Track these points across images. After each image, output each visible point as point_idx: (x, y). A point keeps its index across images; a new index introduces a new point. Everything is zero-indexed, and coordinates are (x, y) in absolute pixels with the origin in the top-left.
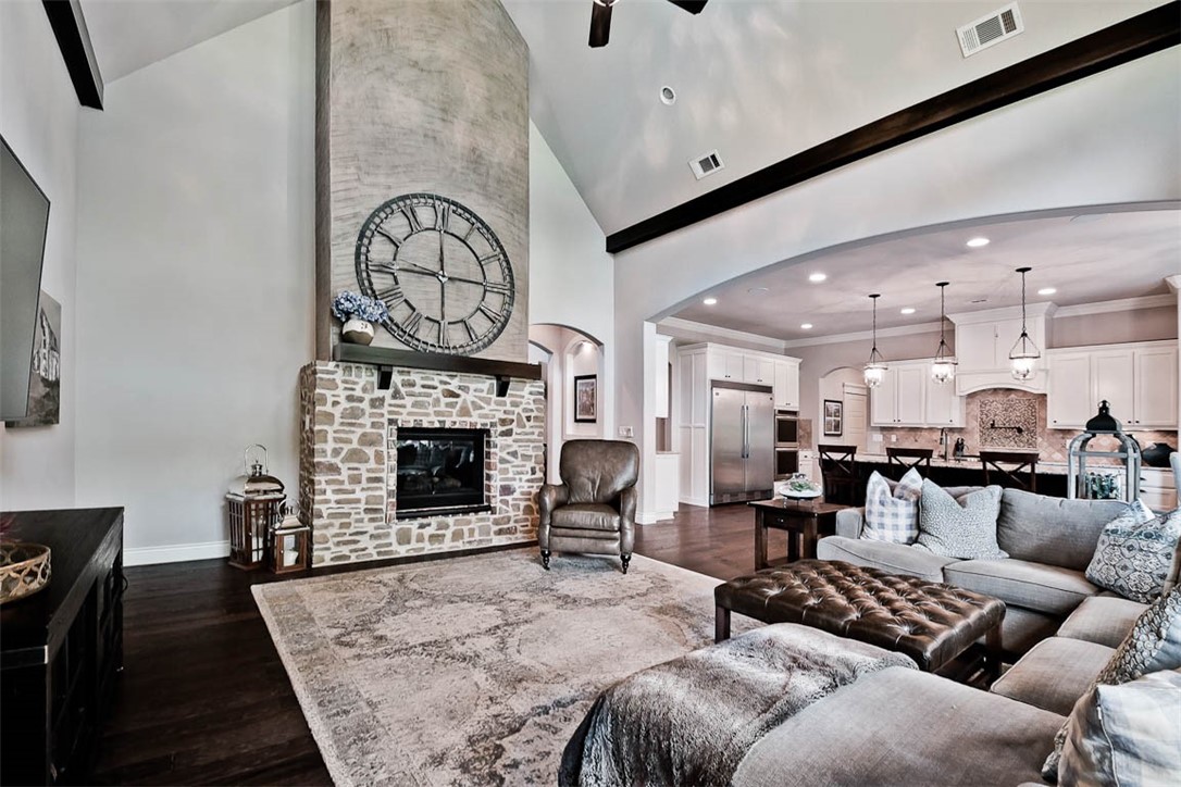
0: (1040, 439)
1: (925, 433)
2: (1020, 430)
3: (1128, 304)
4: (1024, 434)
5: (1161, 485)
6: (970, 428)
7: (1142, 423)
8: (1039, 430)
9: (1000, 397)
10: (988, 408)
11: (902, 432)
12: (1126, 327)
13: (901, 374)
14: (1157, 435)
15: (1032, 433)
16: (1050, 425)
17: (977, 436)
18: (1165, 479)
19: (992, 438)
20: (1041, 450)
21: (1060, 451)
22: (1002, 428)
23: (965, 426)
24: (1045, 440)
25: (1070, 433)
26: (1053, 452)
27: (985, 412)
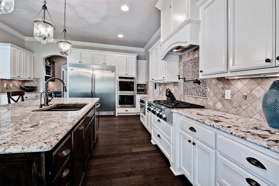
0: (209, 90)
4: (201, 85)
6: (180, 82)
9: (191, 56)
13: (154, 52)
15: (205, 84)
17: (182, 88)
19: (188, 89)
20: (209, 99)
21: (221, 101)
22: (191, 81)
23: (178, 82)
24: (212, 90)
25: (228, 83)
26: (216, 101)
27: (185, 70)
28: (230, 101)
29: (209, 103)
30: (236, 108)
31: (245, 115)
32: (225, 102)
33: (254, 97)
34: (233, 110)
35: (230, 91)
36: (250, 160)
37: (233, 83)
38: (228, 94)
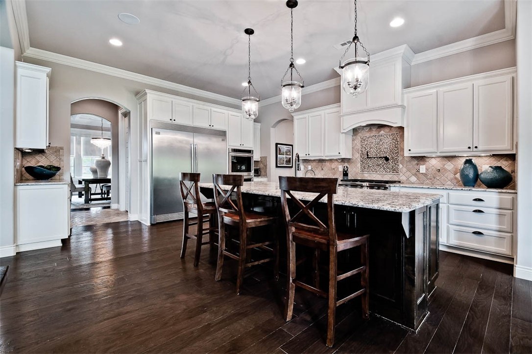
0: (401, 166)
1: (328, 164)
2: (387, 159)
3: (469, 44)
4: (390, 162)
5: (498, 206)
6: (354, 159)
7: (480, 148)
8: (400, 158)
9: (374, 132)
10: (366, 142)
11: (314, 164)
12: (468, 64)
13: (310, 119)
14: (492, 159)
15: (396, 161)
16: (407, 154)
17: (359, 165)
18: (501, 200)
19: (369, 166)
20: (401, 174)
21: (415, 175)
22: (375, 157)
23: (351, 158)
24: (405, 166)
25: (423, 160)
26: (410, 176)
27: (364, 146)
28: (425, 175)
29: (401, 178)
30: (431, 179)
31: (439, 184)
32: (420, 176)
33: (446, 170)
34: (428, 181)
35: (424, 166)
36: (475, 200)
37: (427, 160)
38: (423, 169)
